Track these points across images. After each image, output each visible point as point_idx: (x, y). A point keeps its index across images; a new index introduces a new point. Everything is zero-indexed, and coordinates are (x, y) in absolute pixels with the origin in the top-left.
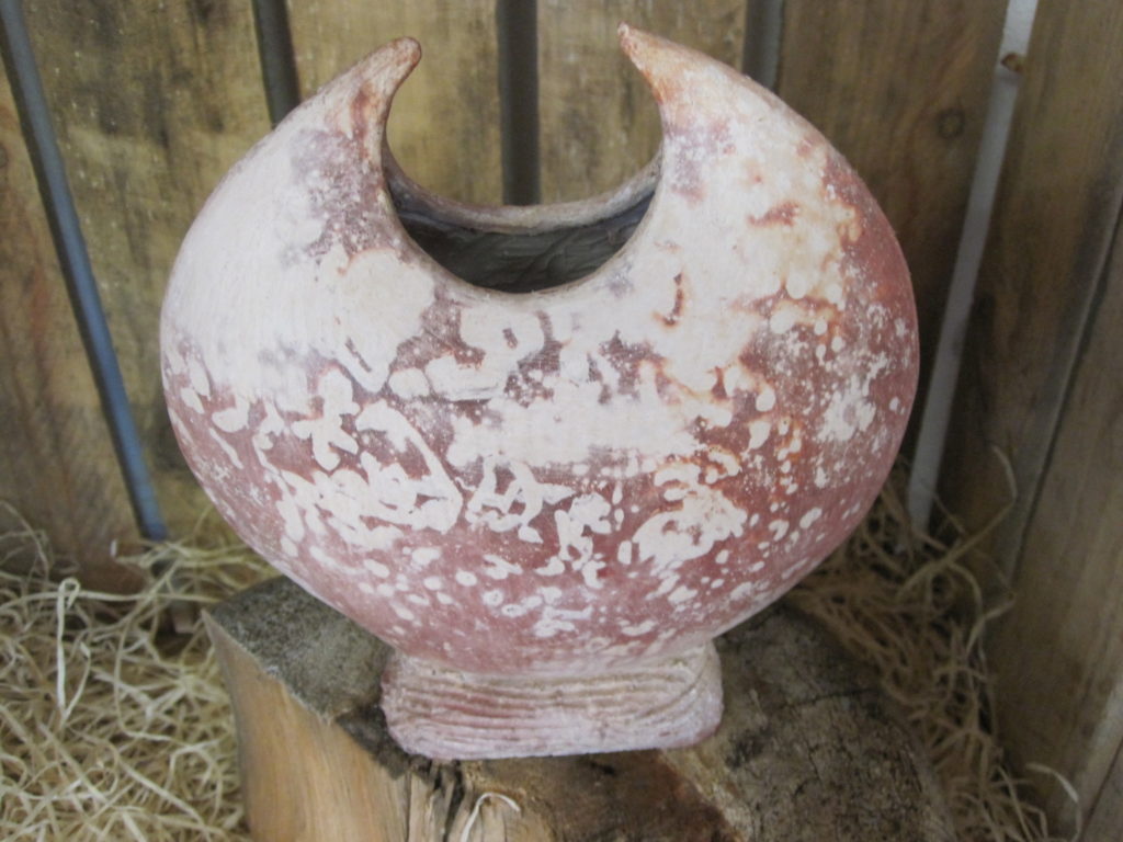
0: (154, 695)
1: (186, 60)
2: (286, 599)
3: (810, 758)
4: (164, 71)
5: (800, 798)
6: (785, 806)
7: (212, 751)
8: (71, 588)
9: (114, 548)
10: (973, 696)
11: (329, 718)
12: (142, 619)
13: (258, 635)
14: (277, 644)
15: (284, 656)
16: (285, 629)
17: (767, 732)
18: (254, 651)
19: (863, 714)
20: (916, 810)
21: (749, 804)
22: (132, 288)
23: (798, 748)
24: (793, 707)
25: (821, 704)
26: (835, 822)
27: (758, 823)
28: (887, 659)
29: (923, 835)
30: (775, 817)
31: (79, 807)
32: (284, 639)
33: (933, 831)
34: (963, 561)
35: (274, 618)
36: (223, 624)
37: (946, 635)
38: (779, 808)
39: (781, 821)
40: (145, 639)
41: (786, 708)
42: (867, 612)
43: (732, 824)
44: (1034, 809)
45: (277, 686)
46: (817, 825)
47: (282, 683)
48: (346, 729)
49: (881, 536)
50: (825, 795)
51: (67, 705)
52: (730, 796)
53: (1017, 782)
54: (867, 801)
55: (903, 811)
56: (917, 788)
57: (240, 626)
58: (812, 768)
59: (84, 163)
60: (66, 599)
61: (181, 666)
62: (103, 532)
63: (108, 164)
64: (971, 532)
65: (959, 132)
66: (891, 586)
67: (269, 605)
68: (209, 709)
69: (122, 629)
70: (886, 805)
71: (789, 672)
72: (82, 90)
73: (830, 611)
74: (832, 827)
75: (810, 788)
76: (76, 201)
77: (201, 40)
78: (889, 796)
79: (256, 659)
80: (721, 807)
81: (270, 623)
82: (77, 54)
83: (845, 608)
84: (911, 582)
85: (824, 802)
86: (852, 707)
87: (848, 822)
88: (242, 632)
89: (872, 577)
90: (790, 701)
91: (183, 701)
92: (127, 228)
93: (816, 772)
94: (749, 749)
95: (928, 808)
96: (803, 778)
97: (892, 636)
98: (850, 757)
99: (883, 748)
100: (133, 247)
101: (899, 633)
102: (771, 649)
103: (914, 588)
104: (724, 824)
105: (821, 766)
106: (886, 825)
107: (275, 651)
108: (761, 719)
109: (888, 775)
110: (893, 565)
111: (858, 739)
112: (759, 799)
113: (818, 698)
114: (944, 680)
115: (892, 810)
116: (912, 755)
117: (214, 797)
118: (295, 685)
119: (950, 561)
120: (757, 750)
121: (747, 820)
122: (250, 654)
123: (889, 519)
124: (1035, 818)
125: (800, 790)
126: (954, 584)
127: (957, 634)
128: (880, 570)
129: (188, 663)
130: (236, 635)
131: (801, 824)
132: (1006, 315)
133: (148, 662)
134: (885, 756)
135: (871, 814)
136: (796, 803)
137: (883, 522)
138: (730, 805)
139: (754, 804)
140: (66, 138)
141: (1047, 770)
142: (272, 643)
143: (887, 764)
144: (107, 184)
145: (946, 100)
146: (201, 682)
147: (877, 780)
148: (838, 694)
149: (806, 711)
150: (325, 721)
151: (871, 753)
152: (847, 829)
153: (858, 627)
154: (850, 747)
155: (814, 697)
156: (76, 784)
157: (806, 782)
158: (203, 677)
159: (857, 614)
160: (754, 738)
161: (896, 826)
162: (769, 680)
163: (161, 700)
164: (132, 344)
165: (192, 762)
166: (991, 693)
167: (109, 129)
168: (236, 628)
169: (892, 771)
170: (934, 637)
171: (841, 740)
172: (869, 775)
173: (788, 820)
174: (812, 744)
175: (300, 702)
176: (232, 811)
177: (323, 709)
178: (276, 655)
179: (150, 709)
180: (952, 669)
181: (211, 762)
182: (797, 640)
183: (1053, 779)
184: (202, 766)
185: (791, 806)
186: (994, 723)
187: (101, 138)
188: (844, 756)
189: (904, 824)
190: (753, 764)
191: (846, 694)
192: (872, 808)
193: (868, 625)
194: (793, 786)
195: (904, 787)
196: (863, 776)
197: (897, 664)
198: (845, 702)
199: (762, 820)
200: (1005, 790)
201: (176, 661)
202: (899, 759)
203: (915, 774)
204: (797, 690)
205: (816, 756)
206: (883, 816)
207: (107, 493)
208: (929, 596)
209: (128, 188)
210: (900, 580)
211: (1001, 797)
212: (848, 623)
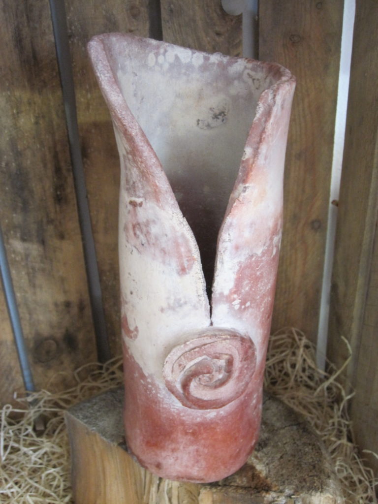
0: (35, 451)
1: (52, 216)
2: (95, 404)
3: (284, 447)
4: (45, 220)
5: (282, 460)
6: (276, 463)
7: (58, 473)
8: (8, 408)
9: (15, 396)
10: (344, 430)
11: (116, 444)
12: (28, 422)
13: (87, 417)
14: (94, 420)
15: (97, 424)
16: (96, 415)
17: (268, 439)
18: (86, 423)
19: (301, 431)
20: (321, 461)
21: (264, 463)
22: (29, 295)
23: (279, 444)
24: (277, 430)
25: (286, 428)
26: (293, 467)
27: (267, 469)
28: (312, 419)
29: (324, 469)
30: (273, 467)
31: (10, 495)
32: (96, 419)
33: (327, 468)
34: (336, 380)
35: (92, 411)
36: (73, 414)
37: (332, 408)
38: (274, 464)
39: (275, 468)
40: (30, 430)
41: (275, 431)
42: (304, 402)
43: (259, 470)
44: (368, 469)
45: (95, 435)
46: (288, 468)
47: (97, 433)
48: (122, 447)
49: (307, 373)
50: (290, 459)
51: (4, 455)
52: (258, 461)
53: (361, 460)
54: (304, 460)
55: (316, 462)
56: (321, 454)
57: (79, 414)
58: (285, 450)
59: (14, 252)
60: (6, 412)
61: (44, 439)
62: (11, 389)
63: (22, 251)
64: (339, 369)
65: (319, 227)
66: (312, 391)
67: (89, 407)
68: (56, 456)
69: (22, 425)
70: (311, 460)
71: (275, 419)
72: (15, 227)
73: (289, 401)
74: (293, 468)
75: (284, 456)
76: (10, 265)
77: (58, 209)
78: (312, 458)
79: (86, 426)
80: (254, 465)
81: (91, 413)
82: (14, 215)
83: (295, 401)
84: (318, 390)
85: (289, 461)
86: (297, 429)
87: (298, 467)
88: (81, 417)
89: (304, 389)
90: (276, 428)
91: (46, 453)
92: (28, 274)
93: (286, 451)
94: (263, 445)
95: (325, 460)
96: (282, 454)
97: (314, 411)
98: (298, 446)
99: (308, 442)
100: (30, 281)
101: (316, 409)
102: (268, 411)
103: (320, 391)
104: (256, 470)
105: (288, 449)
106: (311, 467)
107: (94, 423)
108: (266, 435)
109: (311, 451)
110: (312, 384)
111: (300, 440)
112: (267, 462)
113: (286, 427)
114: (333, 424)
115: (313, 462)
116: (318, 444)
117: (59, 490)
118: (102, 433)
119: (332, 380)
120: (266, 445)
121: (264, 468)
122: (85, 424)
123: (310, 367)
124: (369, 472)
125: (281, 457)
126: (335, 390)
127: (336, 407)
128: (308, 386)
129: (47, 438)
130: (79, 418)
131: (282, 468)
132: (341, 289)
133: (32, 439)
134: (310, 444)
135: (305, 463)
136: (280, 462)
137: (307, 367)
138: (258, 464)
139: (265, 463)
140: (8, 243)
141: (369, 452)
142: (92, 420)
143: (310, 447)
144: (22, 259)
145: (314, 217)
146: (53, 445)
147: (307, 453)
148: (292, 425)
149: (282, 431)
150: (114, 445)
151: (304, 444)
152: (298, 469)
153: (301, 408)
154: (298, 443)
155: (284, 426)
156: (9, 485)
157: (283, 455)
158: (53, 443)
159: (300, 403)
160: (264, 441)
161: (314, 467)
162: (268, 421)
163: (37, 453)
164: (27, 316)
165: (50, 477)
166: (351, 428)
167: (23, 240)
168: (78, 416)
169: (312, 449)
170: (329, 409)
171: (294, 440)
172: (304, 452)
173: (278, 468)
174: (285, 442)
175: (105, 439)
176: (66, 496)
177: (113, 441)
178: (94, 424)
179: (34, 457)
180: (336, 420)
181: (58, 477)
182: (277, 408)
183: (372, 454)
184: (54, 478)
185: (278, 463)
186: (354, 440)
187: (21, 243)
188: (295, 445)
189: (317, 466)
190: (264, 450)
191: (295, 425)
192: (306, 461)
193: (305, 407)
194: (279, 456)
195: (317, 454)
196: (302, 451)
197: (316, 420)
198: (295, 428)
199: (269, 468)
200: (357, 463)
201: (41, 438)
202: (314, 445)
203: (320, 449)
204: (278, 424)
205: (286, 446)
206: (310, 464)
207: (14, 373)
208: (326, 394)
209: (29, 260)
210: (315, 390)
211: (356, 466)
212: (297, 406)
